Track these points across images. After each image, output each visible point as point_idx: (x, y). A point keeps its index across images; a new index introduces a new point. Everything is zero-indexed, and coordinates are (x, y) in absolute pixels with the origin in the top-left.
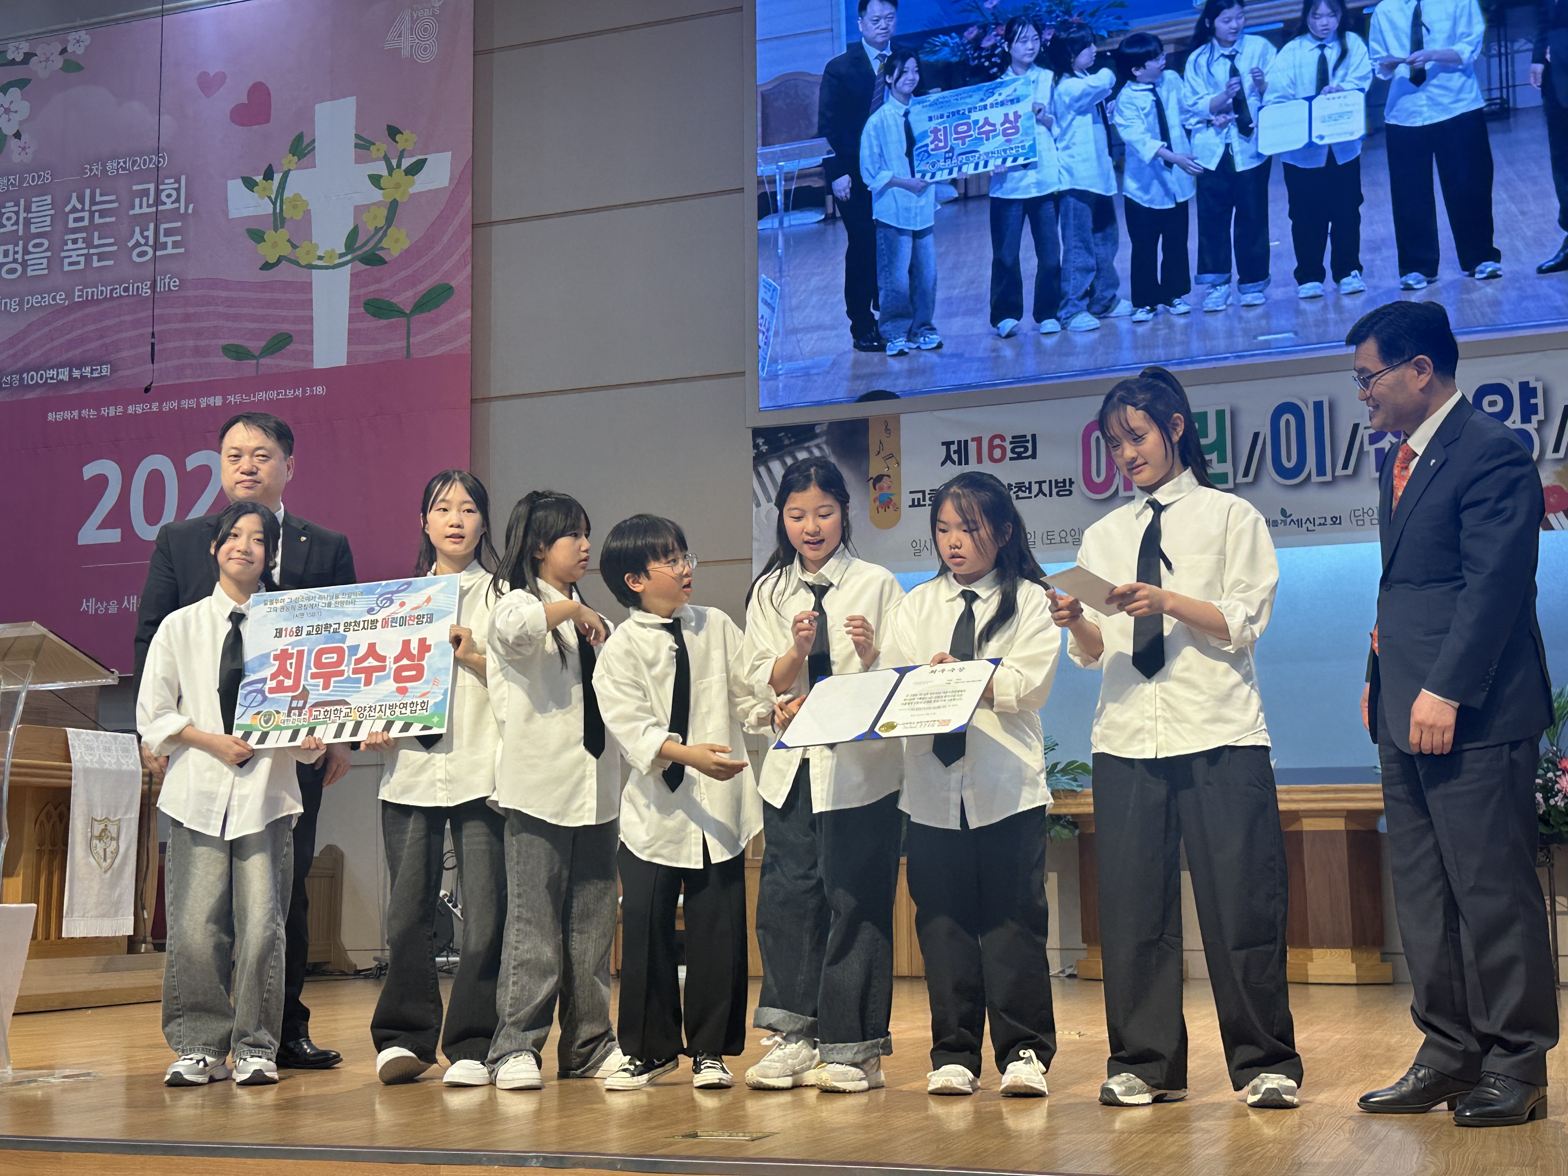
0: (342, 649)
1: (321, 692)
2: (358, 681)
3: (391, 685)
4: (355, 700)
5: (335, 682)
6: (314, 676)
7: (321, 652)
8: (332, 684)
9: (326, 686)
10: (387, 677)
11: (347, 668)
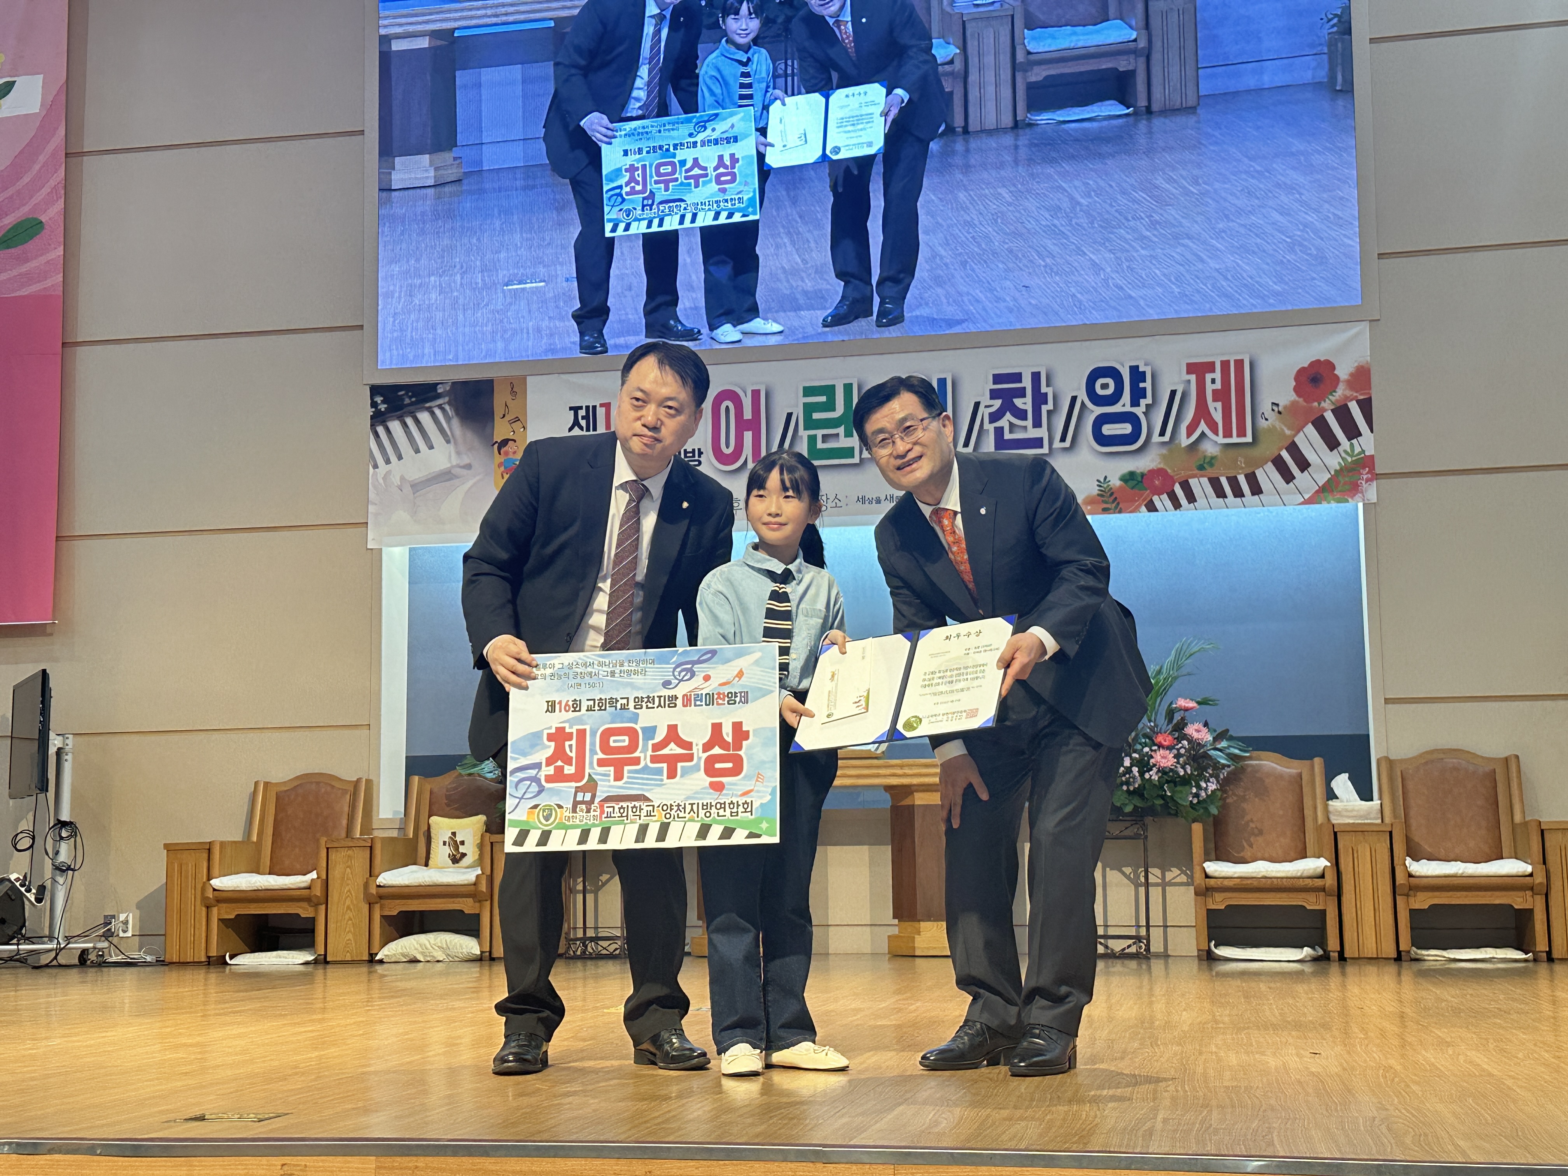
0: (635, 731)
1: (613, 783)
2: (659, 772)
3: (701, 780)
4: (658, 796)
5: (629, 772)
6: (601, 763)
7: (608, 734)
8: (626, 774)
9: (619, 777)
10: (697, 768)
11: (644, 753)
